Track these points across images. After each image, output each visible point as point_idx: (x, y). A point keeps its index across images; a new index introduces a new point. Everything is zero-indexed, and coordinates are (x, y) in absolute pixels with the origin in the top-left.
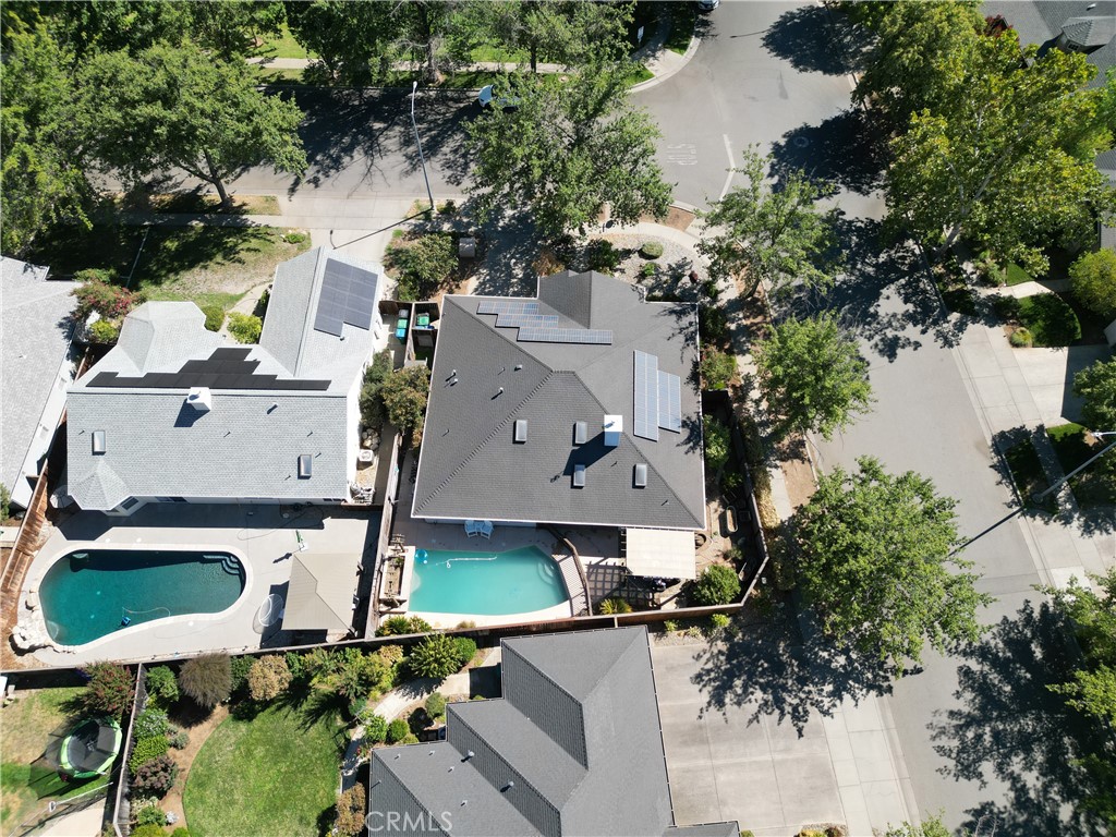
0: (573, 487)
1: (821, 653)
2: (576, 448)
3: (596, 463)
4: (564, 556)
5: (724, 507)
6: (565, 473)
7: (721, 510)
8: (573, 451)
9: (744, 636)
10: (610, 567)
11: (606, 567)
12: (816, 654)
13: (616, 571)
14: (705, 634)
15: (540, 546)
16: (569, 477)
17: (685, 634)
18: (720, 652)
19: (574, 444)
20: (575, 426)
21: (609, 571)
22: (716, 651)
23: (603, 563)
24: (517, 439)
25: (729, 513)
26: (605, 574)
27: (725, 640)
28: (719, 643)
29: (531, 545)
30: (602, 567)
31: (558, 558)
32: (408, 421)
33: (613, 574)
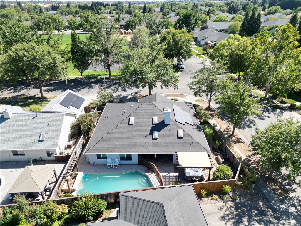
0: (153, 139)
1: (281, 206)
2: (154, 126)
3: (162, 130)
4: (150, 173)
5: (216, 155)
6: (150, 135)
7: (215, 157)
8: (152, 127)
9: (240, 199)
10: (171, 176)
11: (170, 176)
12: (279, 206)
13: (174, 178)
14: (221, 198)
15: (139, 171)
16: (151, 136)
17: (211, 199)
18: (231, 206)
19: (153, 124)
20: (153, 119)
21: (171, 178)
22: (229, 206)
23: (168, 175)
24: (130, 123)
25: (219, 156)
26: (169, 179)
27: (232, 201)
28: (229, 202)
29: (136, 170)
30: (168, 176)
31: (147, 174)
32: (88, 128)
33: (173, 179)
